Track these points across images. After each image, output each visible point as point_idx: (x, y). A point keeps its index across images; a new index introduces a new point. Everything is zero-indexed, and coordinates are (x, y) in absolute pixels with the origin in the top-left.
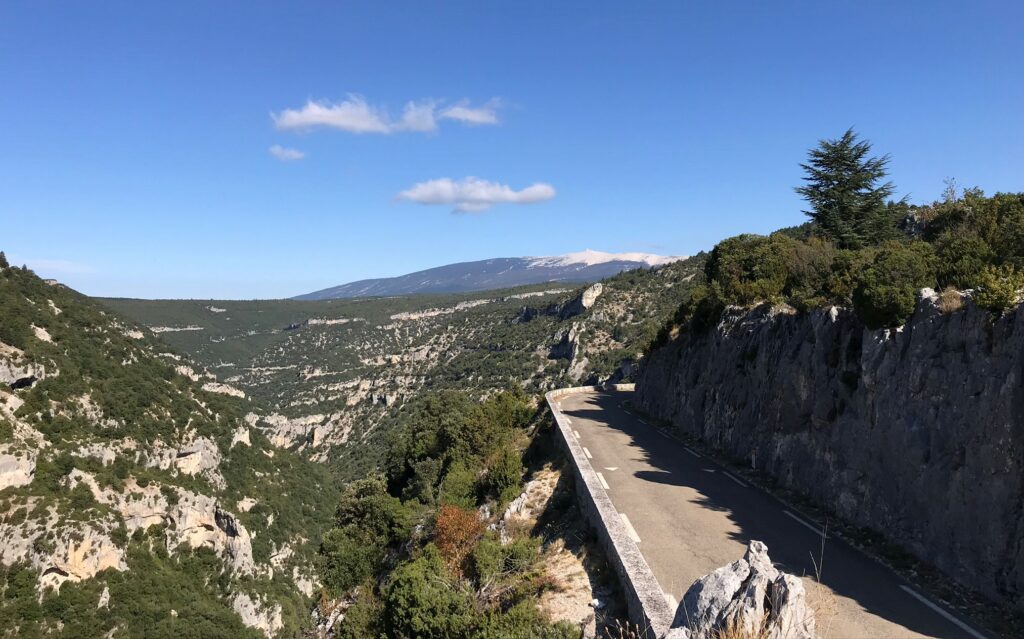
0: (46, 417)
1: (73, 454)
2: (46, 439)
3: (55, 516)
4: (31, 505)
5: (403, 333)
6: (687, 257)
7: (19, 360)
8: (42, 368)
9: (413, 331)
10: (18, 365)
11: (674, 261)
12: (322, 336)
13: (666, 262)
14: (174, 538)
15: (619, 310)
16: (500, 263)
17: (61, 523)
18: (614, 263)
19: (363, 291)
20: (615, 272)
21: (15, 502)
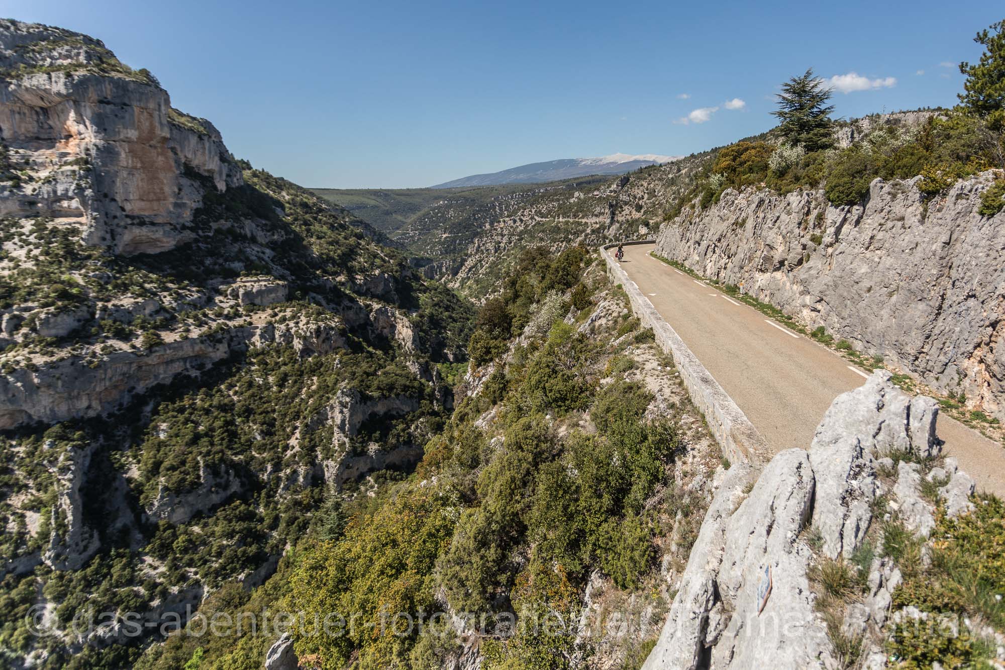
0: (290, 262)
1: (309, 284)
2: (292, 275)
3: (304, 320)
4: (288, 313)
5: (501, 209)
6: (683, 157)
7: (268, 228)
8: (283, 233)
9: (507, 207)
10: (269, 231)
11: (674, 160)
12: (451, 212)
13: (670, 161)
14: (373, 332)
15: (638, 192)
16: (562, 163)
17: (308, 323)
18: (636, 162)
19: (475, 183)
20: (637, 168)
21: (280, 311)
